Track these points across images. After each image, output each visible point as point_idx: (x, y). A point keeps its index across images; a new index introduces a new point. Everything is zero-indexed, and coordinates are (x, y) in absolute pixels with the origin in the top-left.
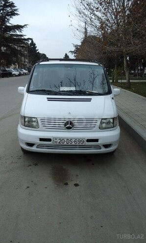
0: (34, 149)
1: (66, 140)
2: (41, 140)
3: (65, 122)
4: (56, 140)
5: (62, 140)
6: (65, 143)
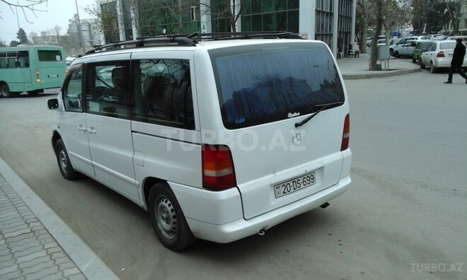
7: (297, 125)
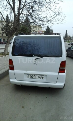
7: (35, 59)
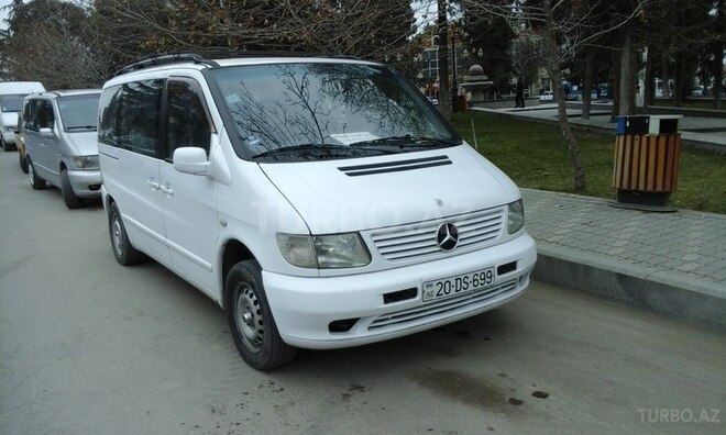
0: (360, 335)
1: (453, 283)
2: (390, 297)
3: (437, 229)
4: (429, 290)
5: (443, 283)
6: (453, 292)
